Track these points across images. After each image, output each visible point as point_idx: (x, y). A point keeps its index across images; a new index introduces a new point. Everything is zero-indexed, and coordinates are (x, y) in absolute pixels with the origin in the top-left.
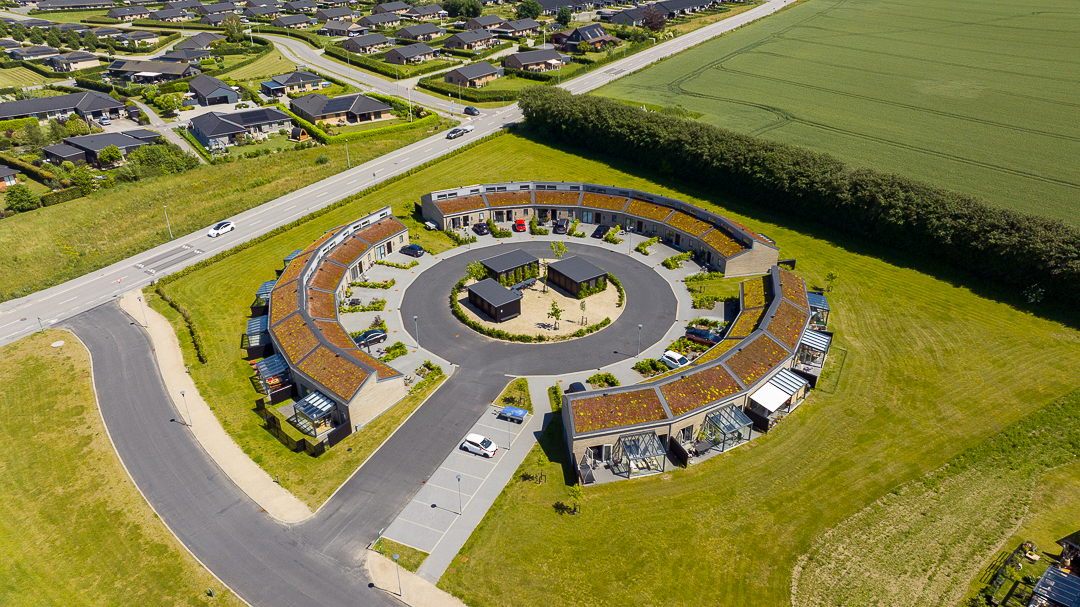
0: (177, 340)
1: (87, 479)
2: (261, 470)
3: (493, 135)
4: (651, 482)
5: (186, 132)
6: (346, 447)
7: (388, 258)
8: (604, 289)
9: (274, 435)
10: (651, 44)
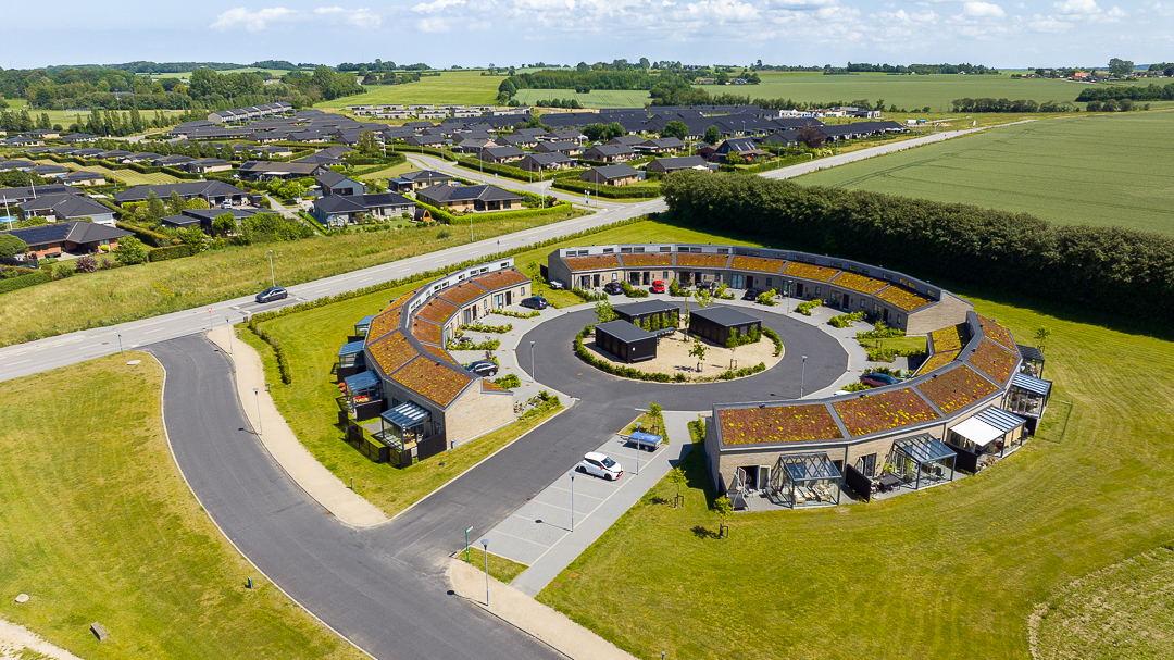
0: (261, 365)
1: (133, 474)
2: (334, 477)
3: (631, 219)
4: (823, 513)
5: (306, 215)
6: (438, 462)
7: (506, 309)
8: (757, 341)
9: (355, 447)
10: (808, 159)
